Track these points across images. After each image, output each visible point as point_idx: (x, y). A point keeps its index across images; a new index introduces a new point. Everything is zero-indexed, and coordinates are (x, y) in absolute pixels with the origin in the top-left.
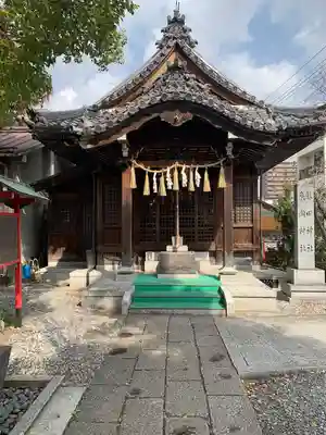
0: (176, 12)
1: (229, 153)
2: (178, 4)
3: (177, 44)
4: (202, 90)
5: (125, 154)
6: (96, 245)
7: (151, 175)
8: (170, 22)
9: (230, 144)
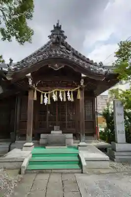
0: (58, 24)
1: (82, 84)
2: (58, 21)
3: (58, 37)
4: (69, 53)
5: (30, 83)
6: (16, 130)
7: (44, 95)
8: (55, 28)
9: (82, 80)
